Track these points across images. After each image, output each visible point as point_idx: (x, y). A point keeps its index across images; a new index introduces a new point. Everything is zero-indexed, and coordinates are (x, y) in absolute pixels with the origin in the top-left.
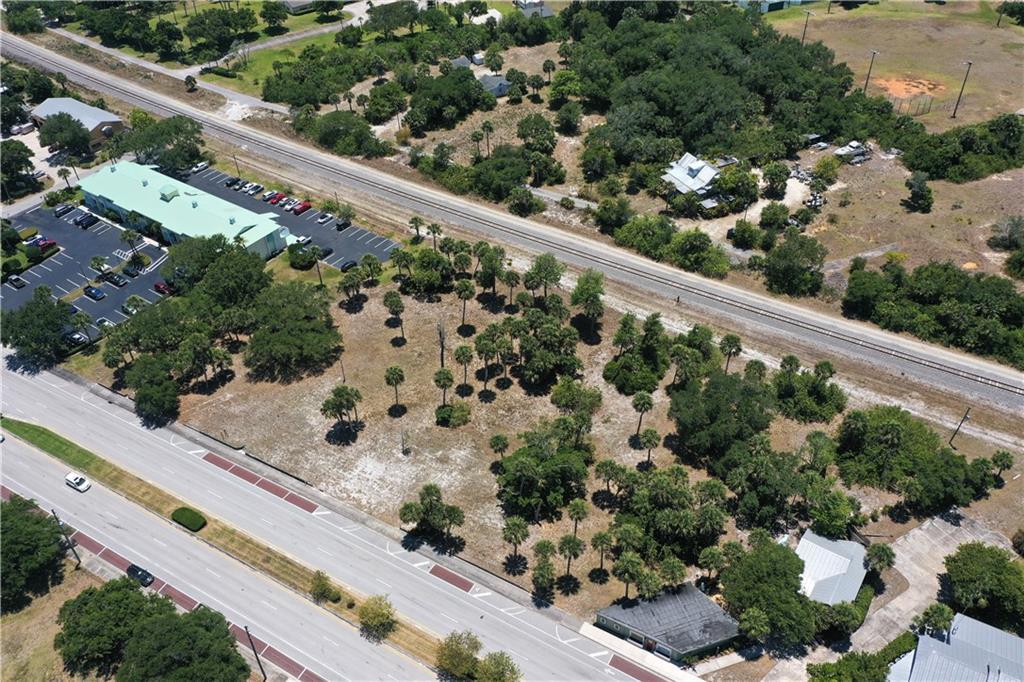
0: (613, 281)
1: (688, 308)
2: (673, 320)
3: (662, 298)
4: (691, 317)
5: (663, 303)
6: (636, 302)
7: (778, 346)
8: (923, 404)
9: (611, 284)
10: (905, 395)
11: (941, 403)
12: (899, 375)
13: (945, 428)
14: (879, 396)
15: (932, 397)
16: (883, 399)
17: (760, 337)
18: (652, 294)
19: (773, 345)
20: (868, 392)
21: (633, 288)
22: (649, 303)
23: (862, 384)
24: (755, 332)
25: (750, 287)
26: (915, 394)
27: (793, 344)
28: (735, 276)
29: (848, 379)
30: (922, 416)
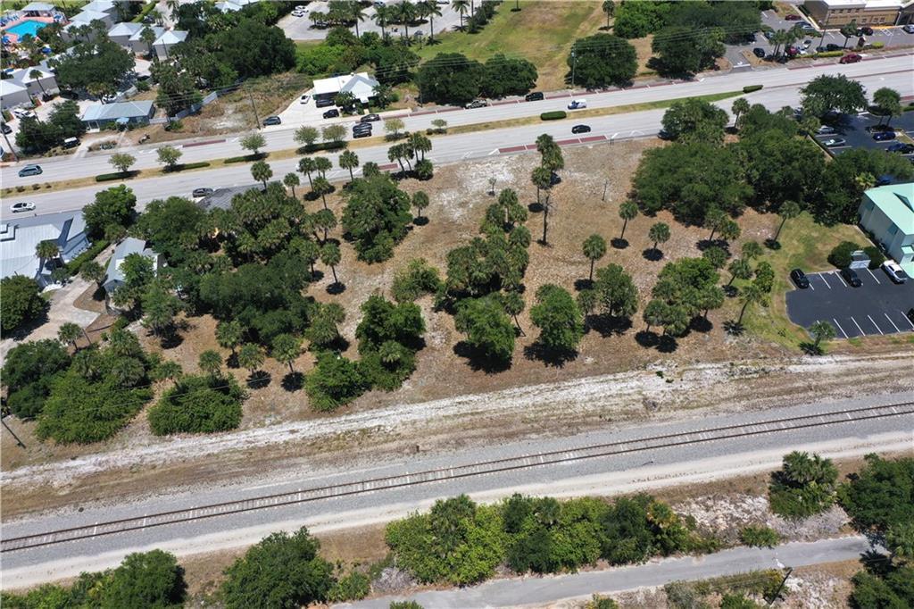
0: (524, 433)
1: (399, 450)
2: (404, 424)
3: (442, 445)
4: (386, 442)
5: (434, 438)
6: (466, 419)
7: (255, 464)
8: (56, 484)
9: (522, 427)
10: (79, 483)
11: (32, 496)
12: (86, 506)
13: (29, 464)
14: (112, 463)
15: (44, 499)
16: (107, 461)
17: (285, 462)
18: (460, 443)
19: (264, 461)
20: (126, 462)
21: (491, 438)
22: (451, 430)
23: (133, 469)
24: (295, 465)
25: (341, 540)
26: (66, 492)
27: (237, 475)
28: (375, 552)
29: (154, 467)
30: (56, 465)
